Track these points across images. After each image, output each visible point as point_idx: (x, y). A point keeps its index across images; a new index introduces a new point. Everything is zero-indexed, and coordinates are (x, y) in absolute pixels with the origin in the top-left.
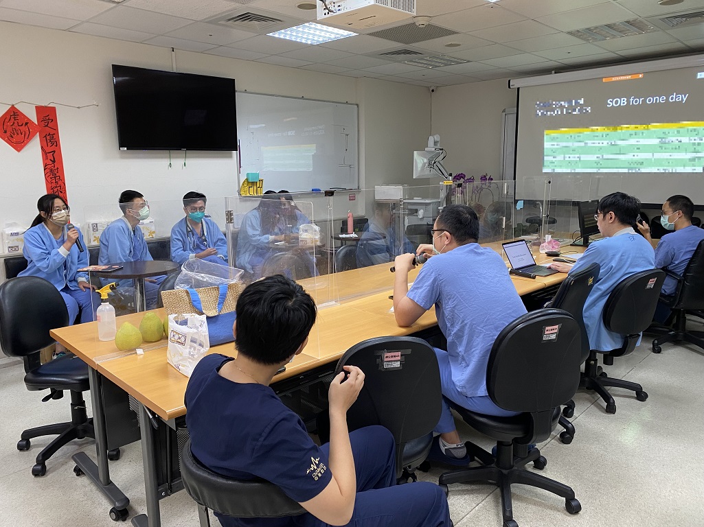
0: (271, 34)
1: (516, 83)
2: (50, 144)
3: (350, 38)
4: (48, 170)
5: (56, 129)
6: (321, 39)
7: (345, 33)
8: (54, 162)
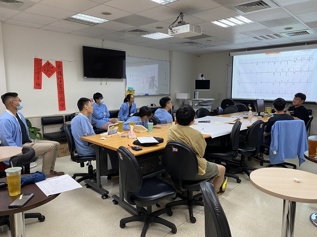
0: (142, 36)
1: (232, 54)
2: (60, 75)
3: (170, 38)
4: (58, 85)
5: (62, 70)
6: (160, 38)
8: (61, 82)
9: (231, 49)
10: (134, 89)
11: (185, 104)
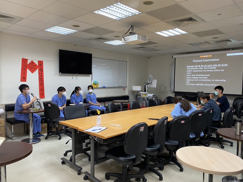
0: (105, 42)
2: (41, 71)
4: (40, 79)
5: (43, 67)
8: (41, 76)
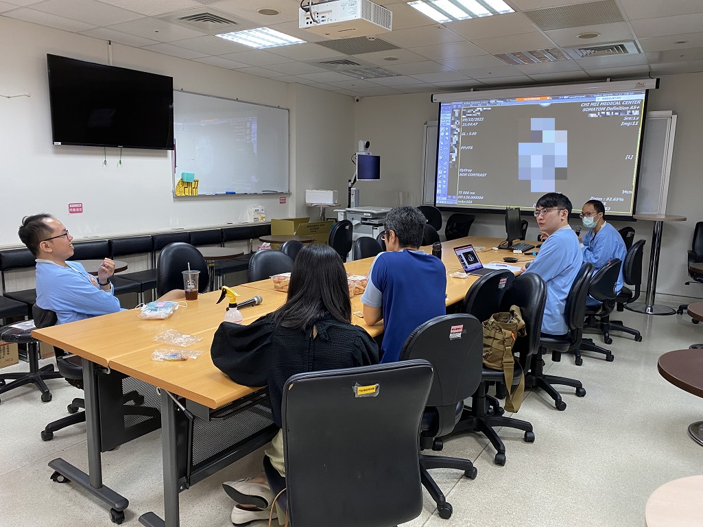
0: (219, 36)
1: (438, 98)
3: (297, 45)
6: (268, 44)
7: (294, 40)
9: (435, 84)
10: (195, 179)
11: (326, 218)
